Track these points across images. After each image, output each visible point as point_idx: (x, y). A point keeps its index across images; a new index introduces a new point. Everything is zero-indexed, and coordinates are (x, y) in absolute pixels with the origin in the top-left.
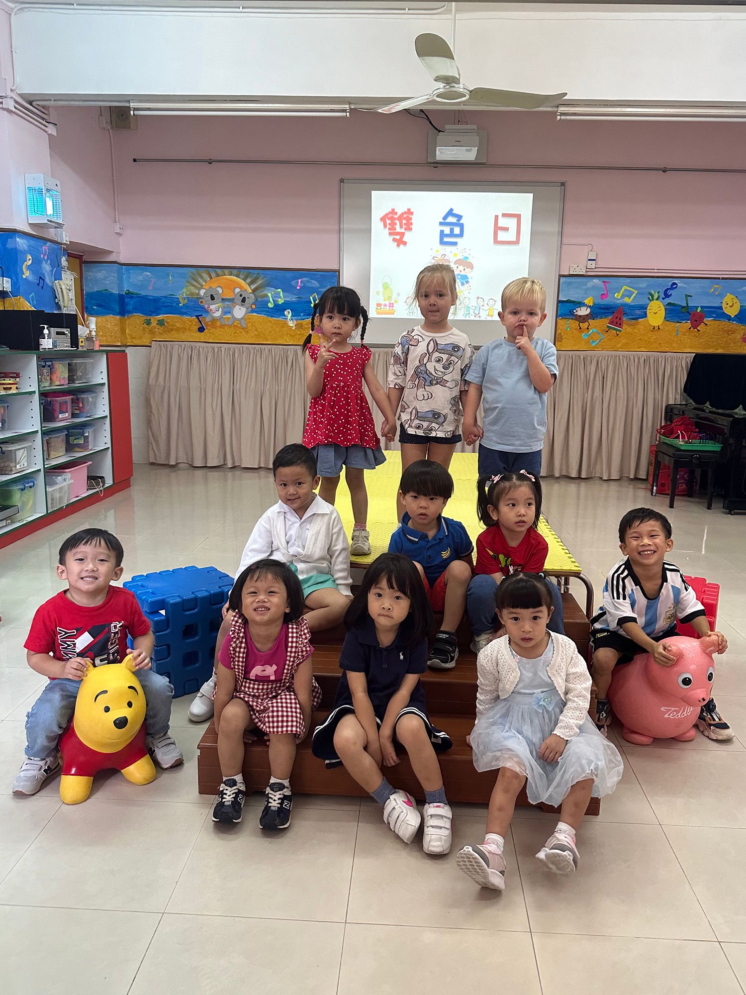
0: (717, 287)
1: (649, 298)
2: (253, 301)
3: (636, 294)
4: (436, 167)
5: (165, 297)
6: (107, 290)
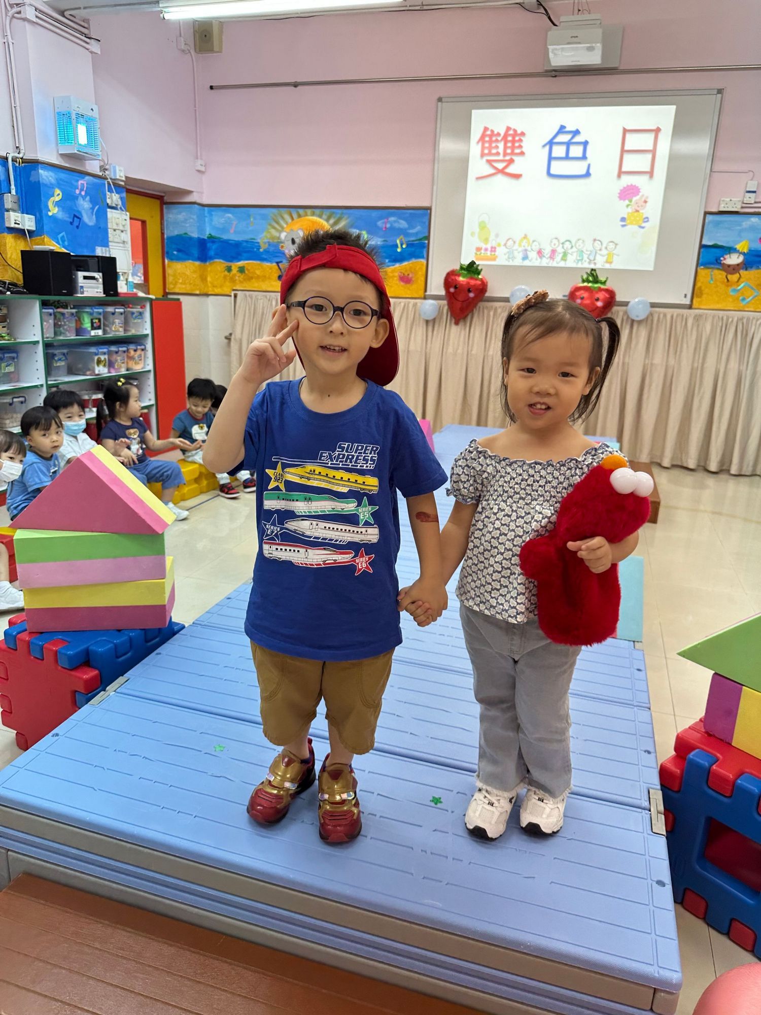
4: (556, 76)
5: (247, 241)
6: (187, 233)
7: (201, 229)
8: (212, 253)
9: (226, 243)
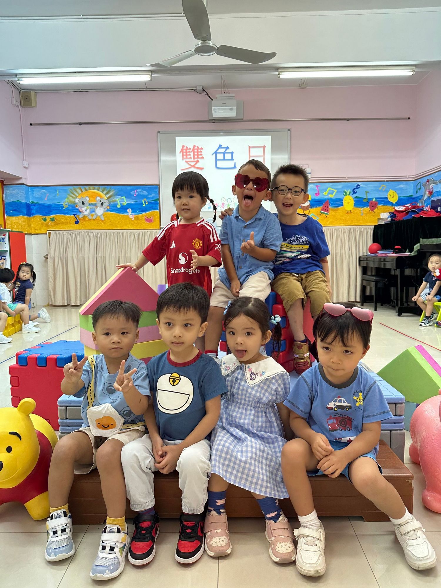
0: (384, 186)
1: (344, 194)
2: (108, 204)
3: (337, 192)
4: (214, 122)
5: (55, 204)
6: (19, 201)
7: (27, 198)
8: (34, 211)
9: (42, 205)
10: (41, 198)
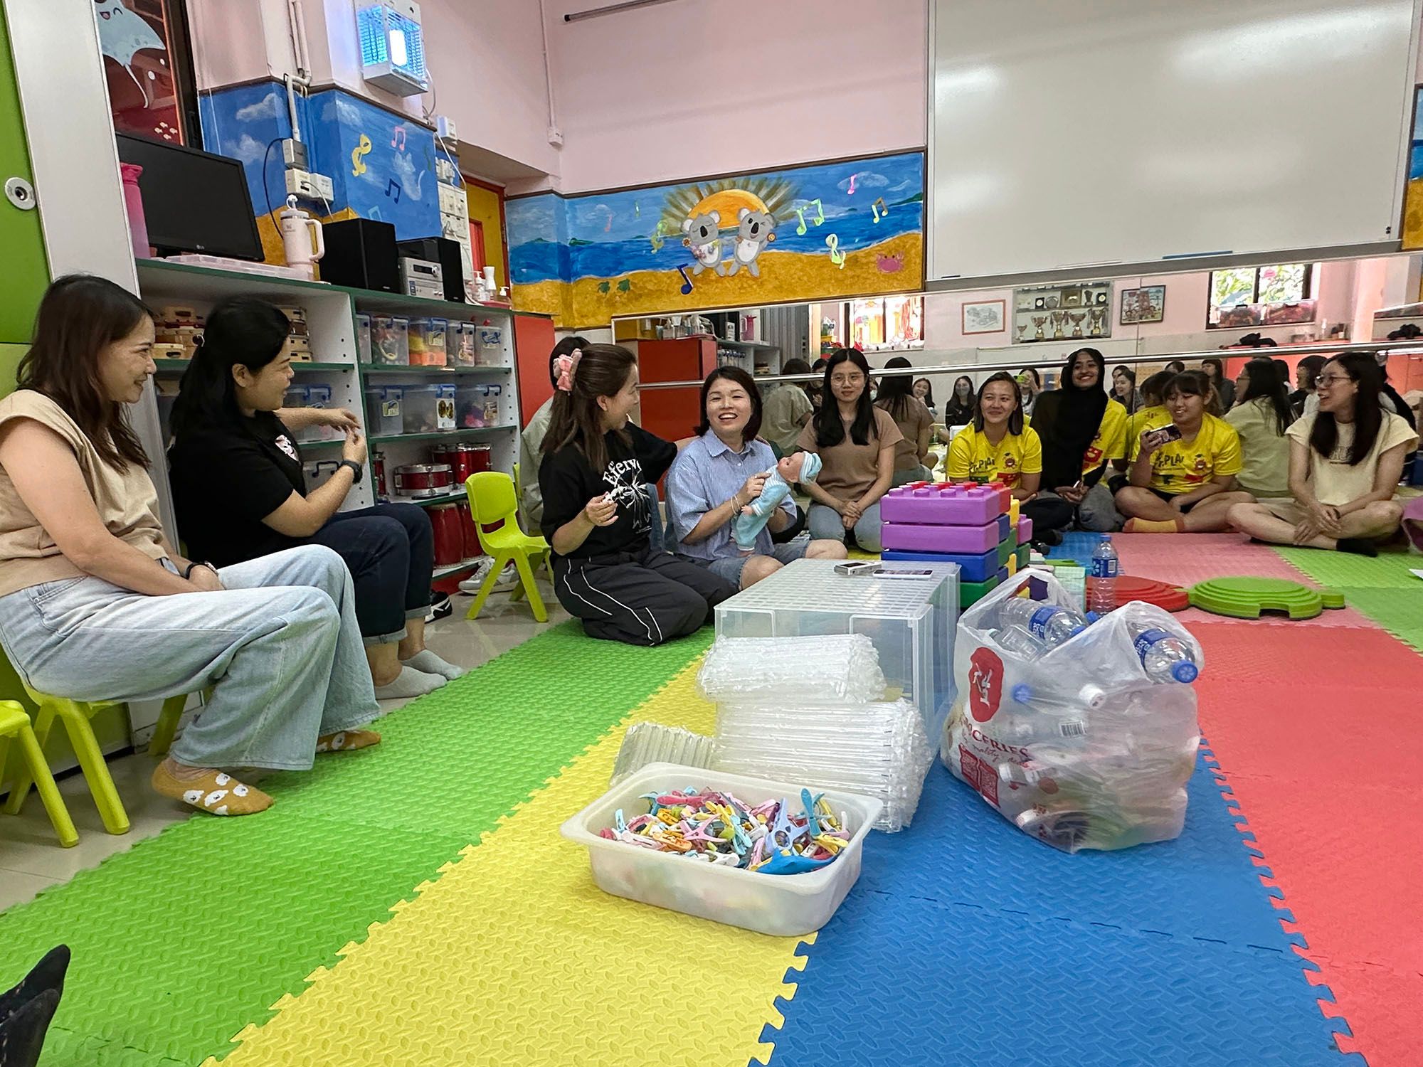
2: (772, 228)
6: (541, 239)
7: (561, 231)
10: (597, 229)
